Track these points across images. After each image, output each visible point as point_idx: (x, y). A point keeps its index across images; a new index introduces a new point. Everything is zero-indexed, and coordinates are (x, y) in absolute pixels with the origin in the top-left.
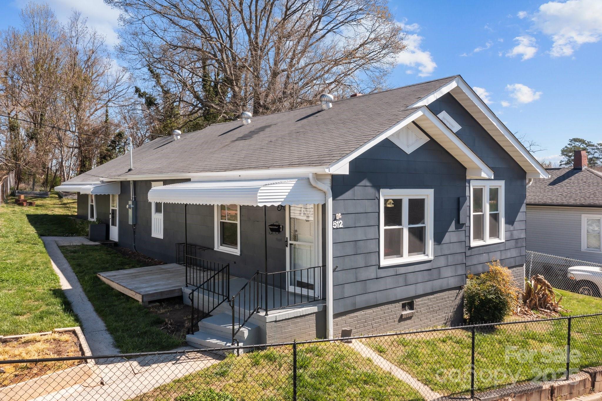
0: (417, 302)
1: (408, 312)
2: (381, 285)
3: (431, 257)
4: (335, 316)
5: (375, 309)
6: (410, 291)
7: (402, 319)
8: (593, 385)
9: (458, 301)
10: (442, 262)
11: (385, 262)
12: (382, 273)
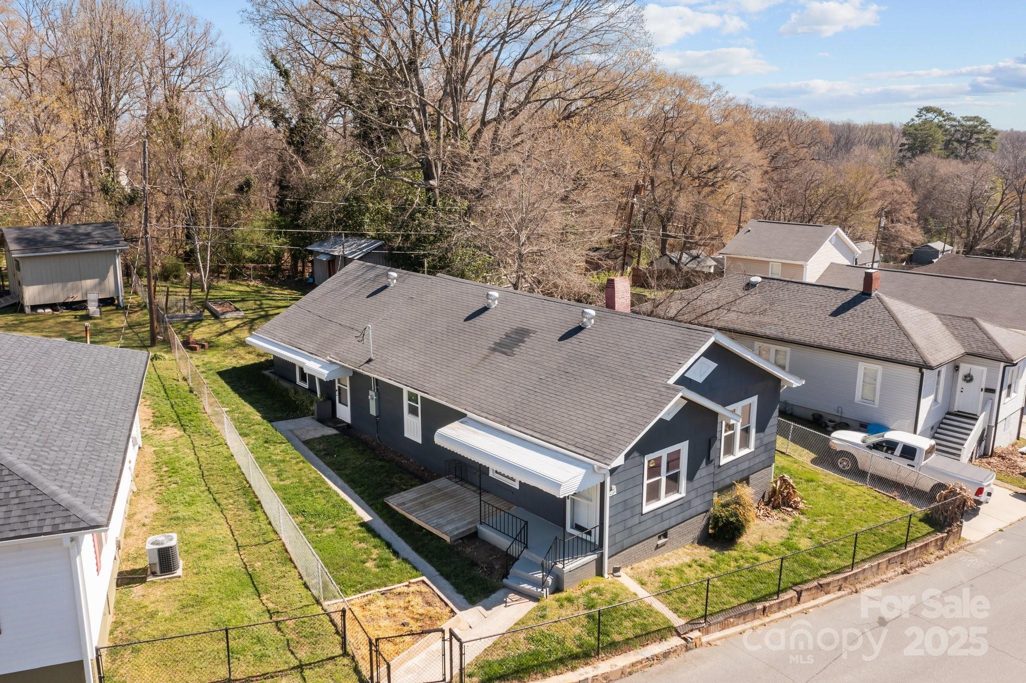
0: (670, 532)
1: (663, 540)
2: (643, 527)
3: (683, 495)
4: (609, 558)
5: (637, 546)
6: (665, 525)
7: (657, 547)
8: (799, 599)
9: (704, 523)
10: (693, 494)
11: (647, 508)
12: (644, 518)
